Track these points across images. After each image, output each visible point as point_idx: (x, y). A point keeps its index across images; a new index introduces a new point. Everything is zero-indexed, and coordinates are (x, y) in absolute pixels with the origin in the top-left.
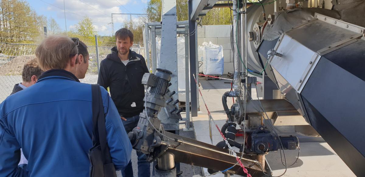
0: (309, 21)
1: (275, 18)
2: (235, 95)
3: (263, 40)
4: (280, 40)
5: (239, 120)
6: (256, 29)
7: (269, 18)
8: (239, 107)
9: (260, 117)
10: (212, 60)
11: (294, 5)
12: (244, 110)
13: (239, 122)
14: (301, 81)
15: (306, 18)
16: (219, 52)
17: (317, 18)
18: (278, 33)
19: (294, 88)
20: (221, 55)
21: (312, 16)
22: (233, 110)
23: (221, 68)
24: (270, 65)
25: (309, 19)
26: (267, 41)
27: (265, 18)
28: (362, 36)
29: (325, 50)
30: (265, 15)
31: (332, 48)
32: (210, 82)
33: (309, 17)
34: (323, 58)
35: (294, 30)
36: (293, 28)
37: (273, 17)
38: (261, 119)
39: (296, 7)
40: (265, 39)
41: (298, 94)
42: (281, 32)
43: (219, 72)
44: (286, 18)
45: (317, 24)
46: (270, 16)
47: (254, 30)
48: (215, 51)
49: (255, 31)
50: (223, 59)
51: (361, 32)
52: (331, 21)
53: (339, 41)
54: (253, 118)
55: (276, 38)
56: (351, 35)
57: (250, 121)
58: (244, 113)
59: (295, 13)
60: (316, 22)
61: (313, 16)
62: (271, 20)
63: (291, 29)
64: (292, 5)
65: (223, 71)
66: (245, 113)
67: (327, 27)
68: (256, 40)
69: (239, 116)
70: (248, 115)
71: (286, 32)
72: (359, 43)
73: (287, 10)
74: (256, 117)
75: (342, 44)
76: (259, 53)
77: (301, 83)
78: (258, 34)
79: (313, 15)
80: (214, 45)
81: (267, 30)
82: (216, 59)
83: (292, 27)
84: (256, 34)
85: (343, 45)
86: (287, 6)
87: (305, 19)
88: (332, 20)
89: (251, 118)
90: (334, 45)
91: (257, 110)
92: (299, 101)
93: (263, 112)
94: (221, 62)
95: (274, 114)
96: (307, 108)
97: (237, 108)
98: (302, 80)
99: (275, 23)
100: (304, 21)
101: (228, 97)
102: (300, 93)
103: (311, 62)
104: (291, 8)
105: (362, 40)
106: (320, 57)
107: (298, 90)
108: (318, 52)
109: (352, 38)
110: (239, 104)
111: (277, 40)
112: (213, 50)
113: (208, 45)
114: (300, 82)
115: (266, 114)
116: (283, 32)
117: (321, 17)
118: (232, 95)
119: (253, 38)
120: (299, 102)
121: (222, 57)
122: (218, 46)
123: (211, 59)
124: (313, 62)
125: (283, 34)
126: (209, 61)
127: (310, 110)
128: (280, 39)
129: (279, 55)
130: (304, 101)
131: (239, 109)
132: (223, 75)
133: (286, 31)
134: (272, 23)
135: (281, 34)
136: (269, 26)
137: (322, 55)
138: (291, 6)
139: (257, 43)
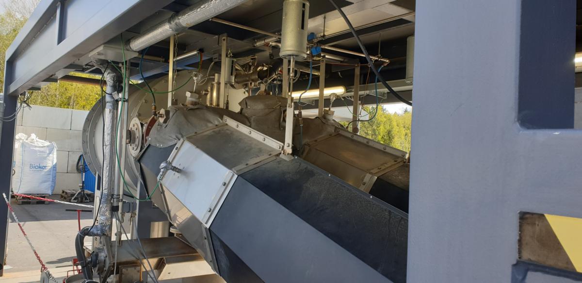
0: (217, 125)
1: (171, 114)
2: (99, 232)
3: (150, 145)
4: (177, 148)
5: (103, 275)
6: (136, 126)
7: (162, 114)
8: (106, 253)
9: (138, 268)
10: (35, 167)
11: (197, 101)
12: (113, 257)
13: (102, 279)
14: (210, 209)
15: (212, 121)
16: (50, 153)
17: (227, 122)
18: (175, 137)
19: (201, 220)
20: (52, 160)
21: (220, 120)
22: (94, 258)
23: (50, 183)
24: (161, 185)
25: (217, 123)
26: (156, 147)
27: (155, 112)
28: (280, 153)
29: (241, 166)
30: (155, 108)
31: (250, 166)
32: (26, 207)
33: (216, 120)
34: (239, 177)
35: (198, 135)
36: (196, 133)
37: (167, 113)
38: (139, 271)
39: (199, 104)
40: (153, 144)
41: (206, 228)
42: (180, 136)
43: (45, 189)
44: (186, 117)
45: (228, 131)
46: (162, 111)
47: (133, 127)
48: (40, 152)
49: (134, 129)
50: (54, 167)
51: (280, 148)
52: (244, 129)
53: (256, 157)
54: (127, 270)
55: (171, 143)
56: (270, 151)
57: (123, 276)
58: (114, 263)
59: (198, 112)
60: (226, 129)
61: (222, 120)
62: (165, 117)
63: (194, 134)
64: (194, 100)
65: (53, 188)
66: (116, 262)
67: (241, 137)
68: (134, 143)
69: (105, 269)
70: (120, 267)
71: (187, 138)
72: (278, 162)
73: (186, 106)
74: (133, 269)
75: (260, 162)
76: (142, 164)
77: (210, 213)
78: (138, 134)
79: (222, 118)
80: (41, 141)
81: (158, 131)
82: (42, 165)
83: (195, 131)
84: (135, 134)
85: (262, 163)
86: (187, 101)
87: (212, 123)
88: (246, 129)
89: (124, 270)
90: (252, 162)
91: (134, 256)
92: (205, 239)
93: (143, 259)
94: (51, 173)
95: (160, 262)
96: (216, 249)
97: (102, 256)
98: (212, 209)
99: (170, 122)
100: (210, 125)
101: (87, 237)
102: (208, 227)
103: (225, 183)
104: (192, 104)
105: (281, 158)
106: (236, 176)
107: (206, 223)
108: (233, 169)
109: (270, 155)
110: (105, 247)
111: (172, 147)
112: (37, 149)
113: (27, 139)
114: (210, 211)
115: (148, 262)
116: (182, 137)
117: (232, 123)
118: (95, 232)
119: (131, 140)
120: (206, 241)
121: (54, 163)
122: (47, 143)
123: (31, 166)
124: (227, 183)
125: (182, 140)
126: (27, 169)
127: (222, 251)
128: (178, 145)
129: (177, 170)
130: (213, 239)
131: (106, 257)
132: (54, 196)
133: (187, 136)
134: (165, 122)
135: (179, 140)
136: (161, 126)
137: (239, 174)
138: (192, 101)
139: (135, 148)
